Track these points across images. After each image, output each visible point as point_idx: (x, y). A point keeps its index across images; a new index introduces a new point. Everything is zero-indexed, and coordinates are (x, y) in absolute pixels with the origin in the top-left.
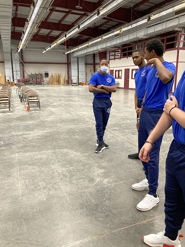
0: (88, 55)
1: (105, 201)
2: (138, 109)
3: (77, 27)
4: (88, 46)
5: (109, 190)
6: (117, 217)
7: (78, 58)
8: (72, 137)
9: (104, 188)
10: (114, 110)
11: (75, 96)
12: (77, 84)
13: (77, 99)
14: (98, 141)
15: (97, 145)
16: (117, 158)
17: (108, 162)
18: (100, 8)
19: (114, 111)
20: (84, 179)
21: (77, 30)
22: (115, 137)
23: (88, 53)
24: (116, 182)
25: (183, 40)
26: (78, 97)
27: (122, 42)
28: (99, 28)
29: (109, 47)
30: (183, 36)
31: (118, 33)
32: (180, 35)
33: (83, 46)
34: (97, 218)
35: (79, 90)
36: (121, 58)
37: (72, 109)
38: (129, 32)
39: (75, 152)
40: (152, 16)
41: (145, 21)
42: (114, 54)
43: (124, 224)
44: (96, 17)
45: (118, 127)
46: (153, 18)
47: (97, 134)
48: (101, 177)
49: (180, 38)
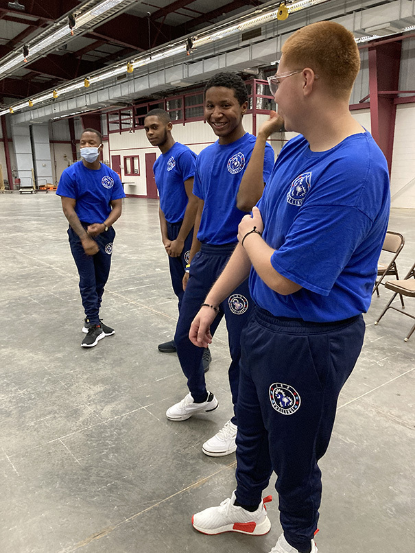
0: (56, 120)
1: (107, 456)
2: (168, 242)
3: (21, 51)
4: (53, 99)
5: (116, 429)
6: (136, 485)
7: (31, 127)
8: (22, 319)
9: (105, 427)
10: (125, 246)
11: (28, 217)
12: (32, 190)
13: (33, 224)
14: (88, 321)
15: (86, 330)
16: (132, 356)
17: (113, 367)
18: (75, 10)
19: (125, 249)
20: (56, 412)
21: (21, 58)
22: (130, 309)
23: (55, 115)
24: (131, 408)
25: (261, 94)
26: (35, 220)
27: (135, 93)
28: (79, 58)
29: (106, 102)
30: (262, 86)
31: (124, 71)
32: (255, 83)
33: (41, 98)
34: (88, 499)
35: (38, 202)
36: (134, 128)
37: (20, 251)
38: (149, 71)
39: (31, 354)
40: (195, 40)
41: (181, 49)
42: (118, 118)
43: (151, 498)
44: (66, 30)
45: (136, 285)
46: (197, 43)
47: (85, 304)
48: (96, 404)
49: (257, 88)
